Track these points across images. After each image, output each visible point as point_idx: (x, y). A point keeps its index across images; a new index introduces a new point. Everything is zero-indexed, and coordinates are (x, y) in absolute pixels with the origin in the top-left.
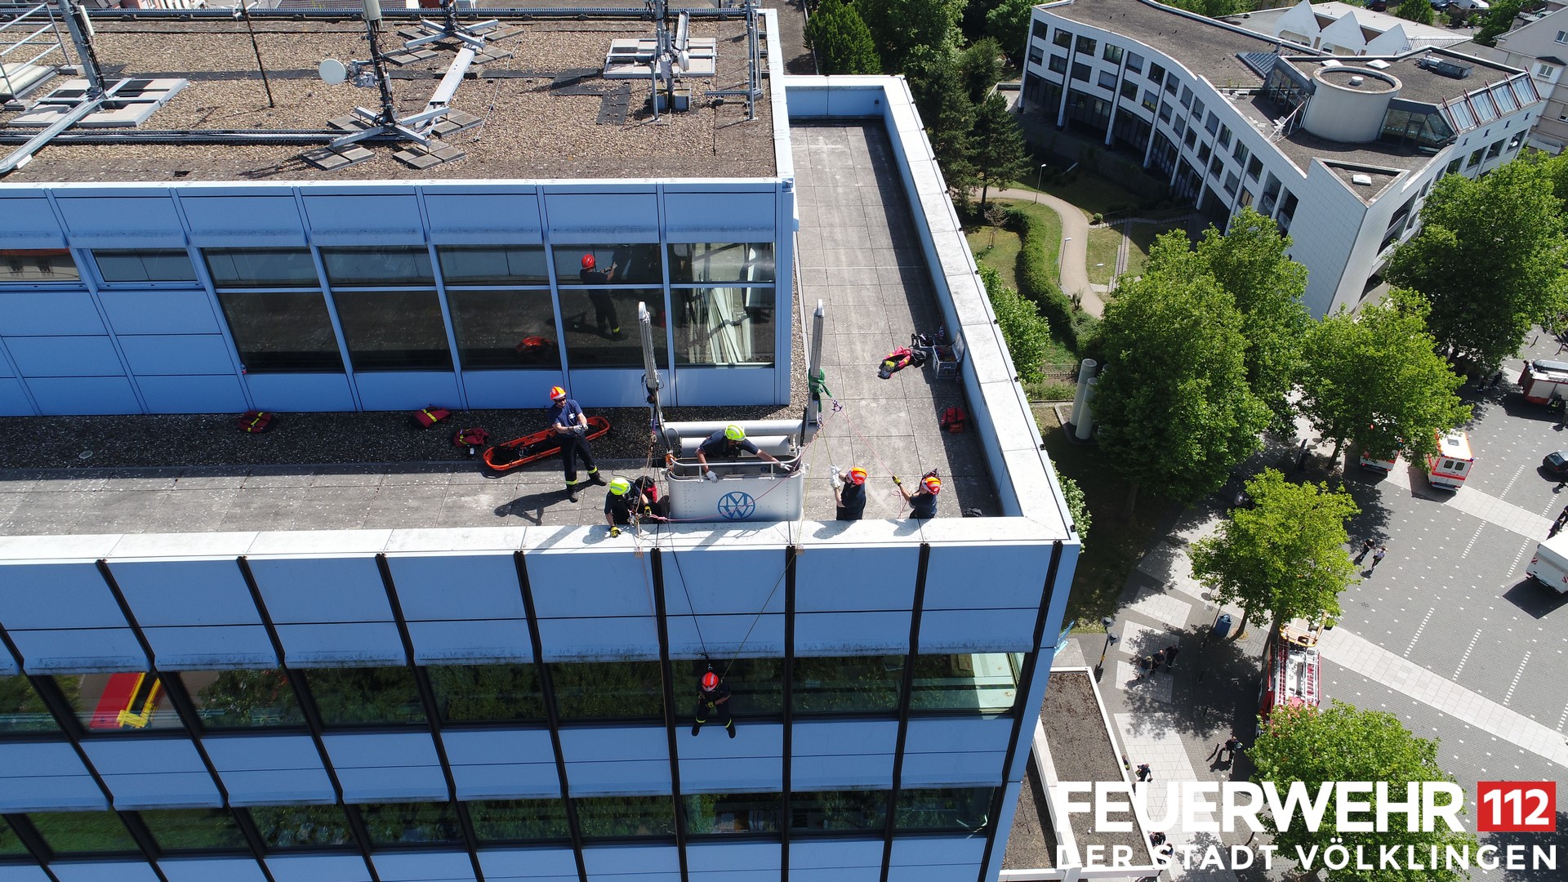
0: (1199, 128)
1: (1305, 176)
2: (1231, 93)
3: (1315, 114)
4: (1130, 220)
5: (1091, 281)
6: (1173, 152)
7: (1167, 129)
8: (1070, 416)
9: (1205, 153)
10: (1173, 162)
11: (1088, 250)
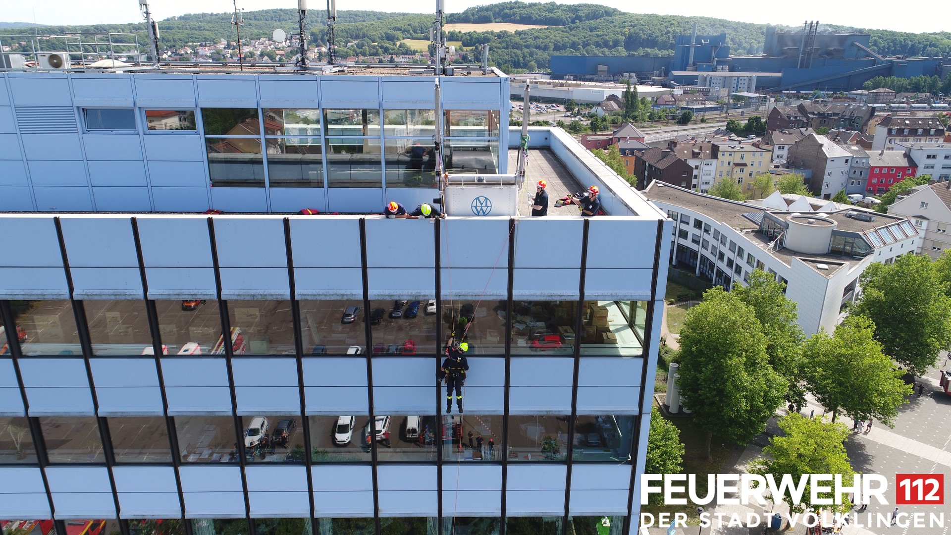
0: (726, 250)
1: (790, 267)
2: (741, 231)
3: (791, 239)
4: (691, 302)
5: (671, 332)
6: (712, 266)
7: (707, 254)
8: (665, 401)
9: (730, 263)
10: (712, 271)
11: (667, 317)
